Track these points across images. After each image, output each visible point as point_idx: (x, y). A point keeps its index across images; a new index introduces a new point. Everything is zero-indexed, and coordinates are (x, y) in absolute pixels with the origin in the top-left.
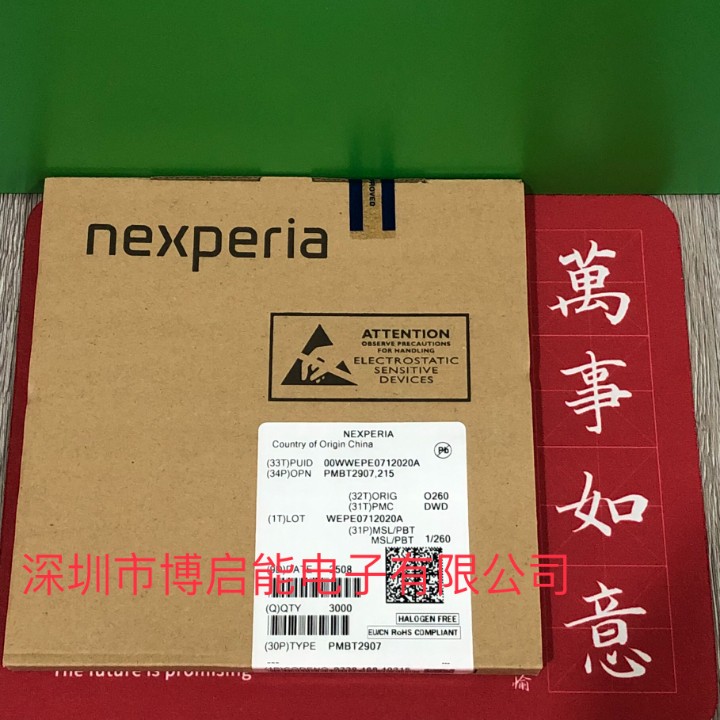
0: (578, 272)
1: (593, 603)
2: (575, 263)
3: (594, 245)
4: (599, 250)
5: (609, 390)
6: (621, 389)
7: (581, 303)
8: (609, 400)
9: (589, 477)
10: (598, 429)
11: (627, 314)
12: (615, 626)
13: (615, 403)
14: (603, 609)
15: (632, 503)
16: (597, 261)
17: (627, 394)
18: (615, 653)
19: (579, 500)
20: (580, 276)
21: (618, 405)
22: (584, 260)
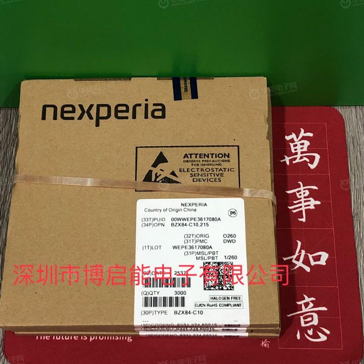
0: (294, 144)
1: (301, 305)
2: (293, 139)
3: (302, 130)
4: (305, 132)
5: (310, 201)
6: (315, 200)
7: (296, 159)
8: (309, 205)
9: (299, 243)
10: (304, 220)
11: (318, 164)
12: (312, 316)
13: (312, 207)
14: (306, 308)
15: (320, 256)
16: (304, 138)
17: (318, 203)
18: (312, 329)
19: (294, 254)
20: (295, 146)
21: (314, 208)
22: (297, 138)
